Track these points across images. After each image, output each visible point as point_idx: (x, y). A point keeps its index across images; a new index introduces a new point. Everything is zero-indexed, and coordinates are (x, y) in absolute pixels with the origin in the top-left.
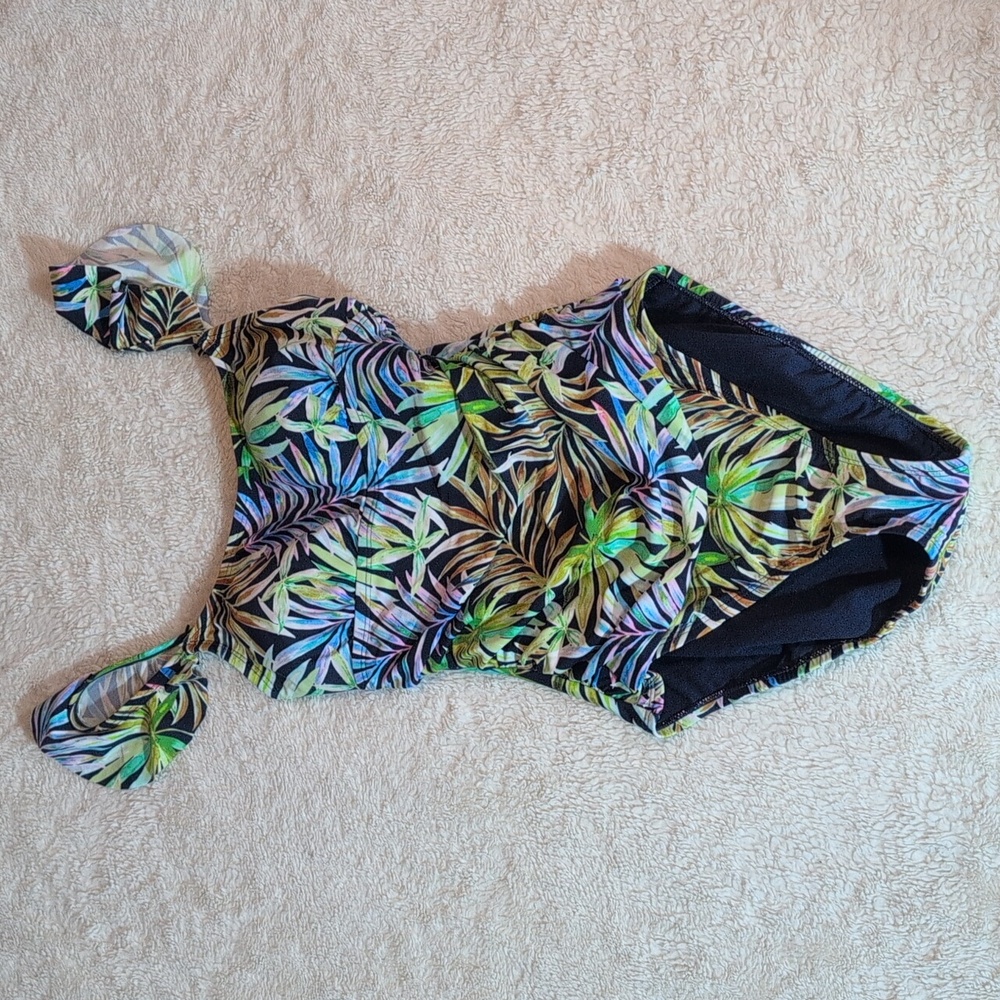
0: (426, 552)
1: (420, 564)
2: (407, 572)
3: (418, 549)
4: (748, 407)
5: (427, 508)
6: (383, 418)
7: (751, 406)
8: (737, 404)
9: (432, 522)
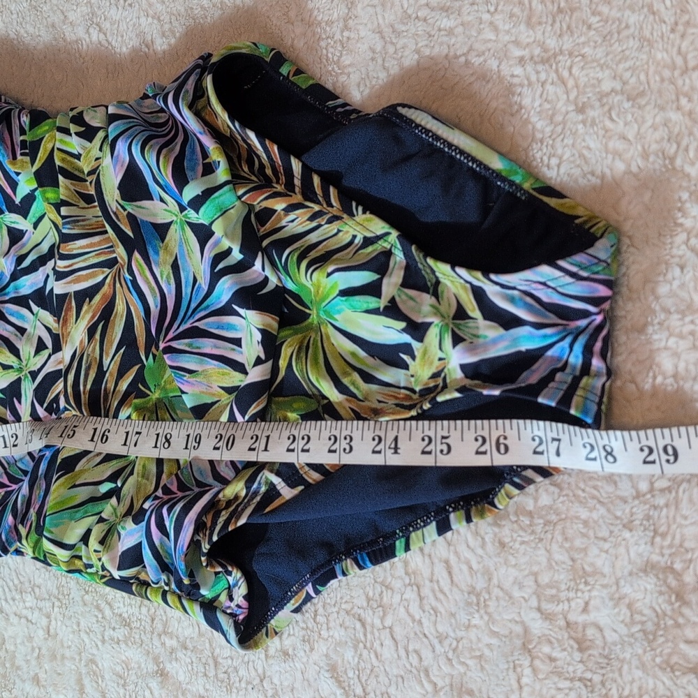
0: (34, 375)
1: (28, 389)
2: (15, 400)
3: (26, 372)
4: (330, 205)
5: (38, 323)
6: (7, 213)
7: (334, 204)
8: (318, 203)
9: (40, 338)
